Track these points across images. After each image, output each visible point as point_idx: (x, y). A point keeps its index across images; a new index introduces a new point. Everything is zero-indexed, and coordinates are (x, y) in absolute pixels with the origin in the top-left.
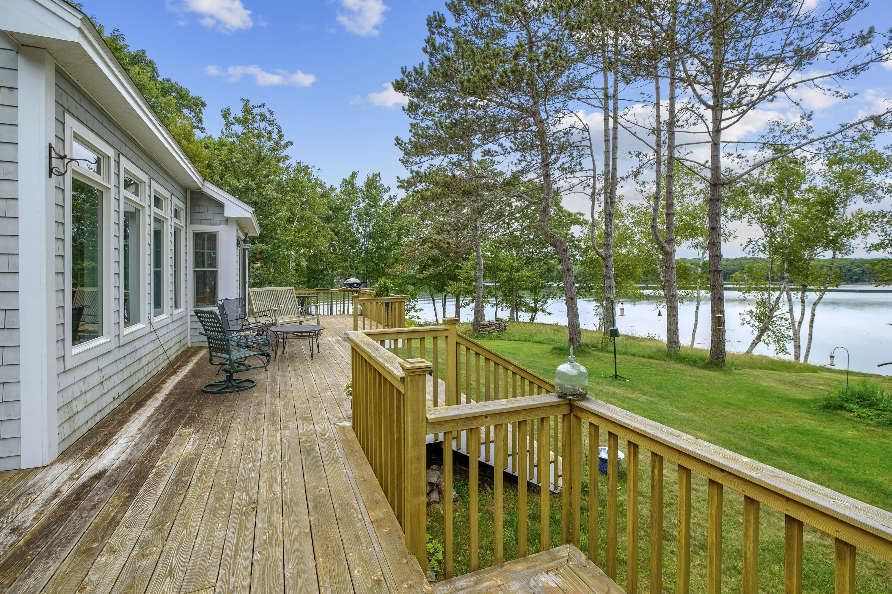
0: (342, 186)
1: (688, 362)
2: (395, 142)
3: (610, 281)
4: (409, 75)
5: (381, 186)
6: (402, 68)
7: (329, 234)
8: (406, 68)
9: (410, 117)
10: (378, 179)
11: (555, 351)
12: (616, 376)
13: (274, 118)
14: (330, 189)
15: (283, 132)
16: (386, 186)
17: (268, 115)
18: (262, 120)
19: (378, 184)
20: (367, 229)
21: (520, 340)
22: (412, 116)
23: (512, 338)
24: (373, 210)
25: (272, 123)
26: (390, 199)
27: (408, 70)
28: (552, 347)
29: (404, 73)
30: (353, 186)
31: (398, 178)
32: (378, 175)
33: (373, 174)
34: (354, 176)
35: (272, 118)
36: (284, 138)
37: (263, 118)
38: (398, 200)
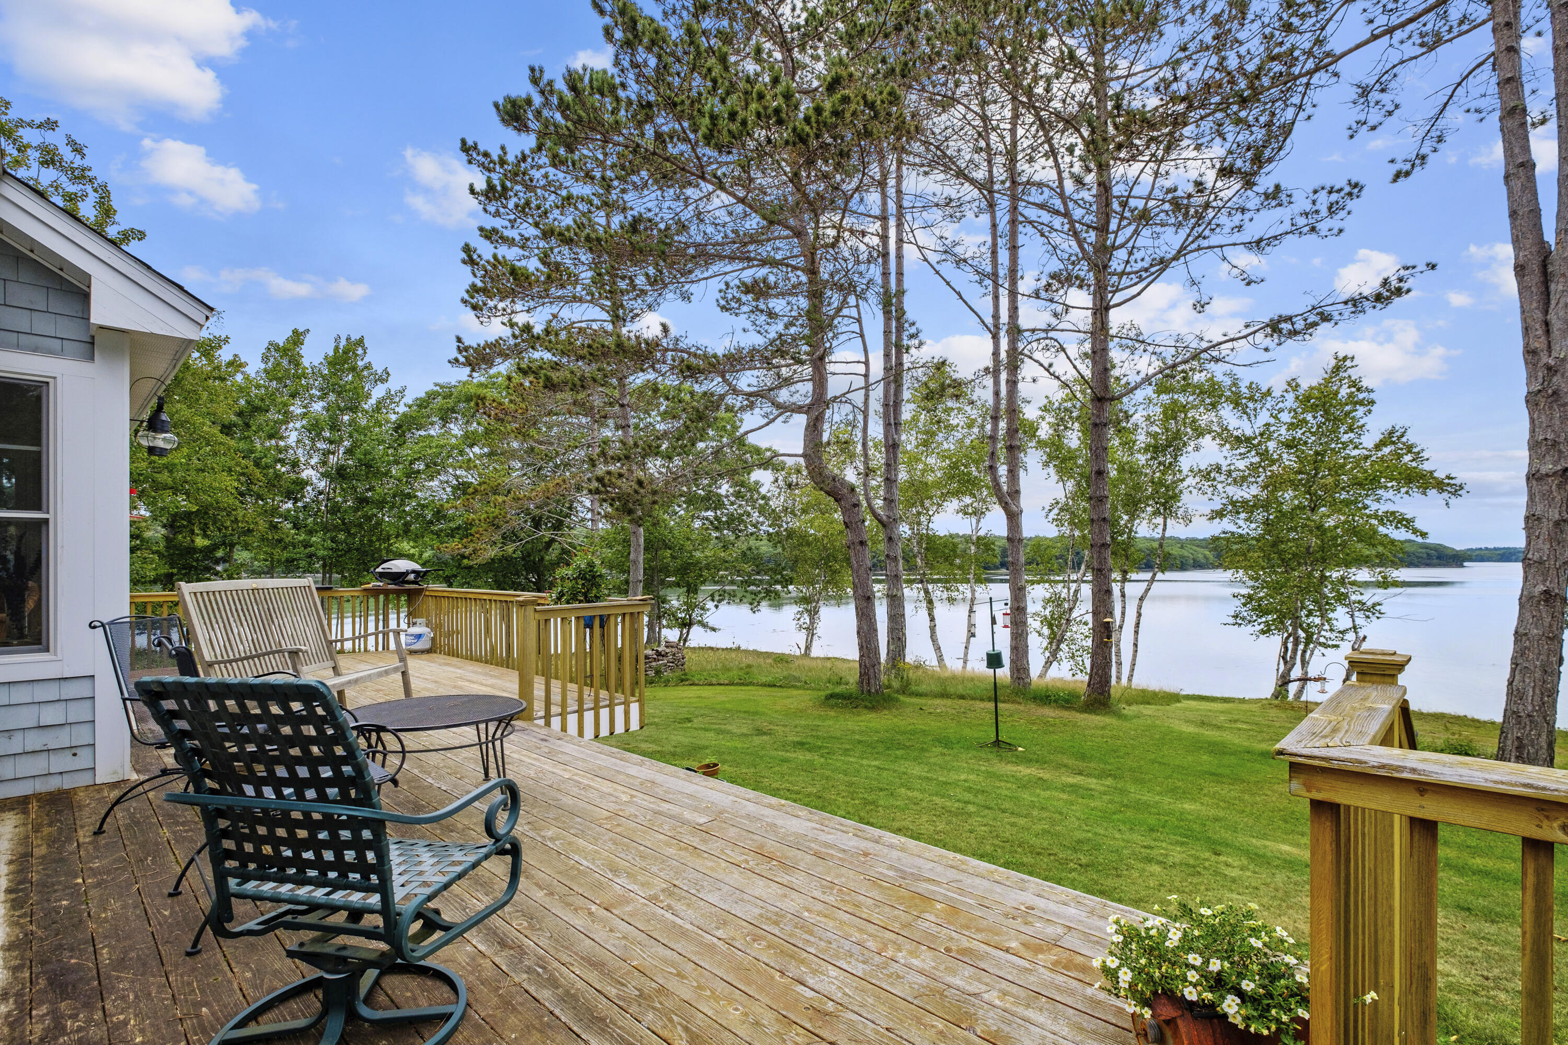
0: (265, 359)
1: (1056, 701)
2: (464, 255)
3: (897, 565)
4: (547, 91)
5: (368, 367)
6: (532, 69)
7: (238, 464)
8: (541, 71)
9: (485, 210)
10: (360, 351)
11: (833, 701)
12: (997, 743)
13: (86, 163)
14: (230, 364)
15: (115, 203)
16: (378, 368)
17: (67, 154)
18: (45, 163)
19: (360, 363)
20: (332, 459)
21: (731, 684)
22: (492, 209)
23: (714, 681)
24: (346, 418)
25: (80, 175)
26: (389, 395)
27: (546, 77)
28: (823, 694)
29: (535, 81)
30: (295, 361)
31: (459, 340)
32: (360, 342)
33: (348, 339)
34: (297, 338)
35: (78, 162)
36: (117, 218)
37: (50, 158)
38: (409, 399)
